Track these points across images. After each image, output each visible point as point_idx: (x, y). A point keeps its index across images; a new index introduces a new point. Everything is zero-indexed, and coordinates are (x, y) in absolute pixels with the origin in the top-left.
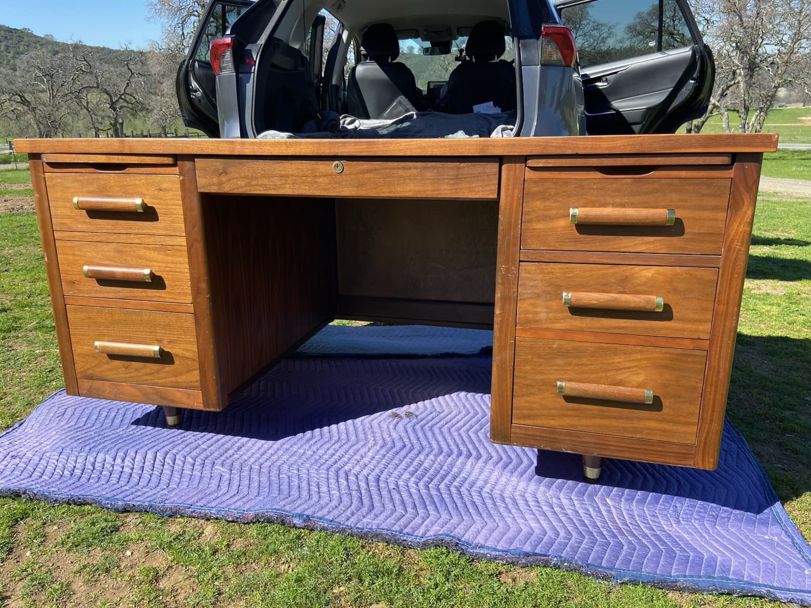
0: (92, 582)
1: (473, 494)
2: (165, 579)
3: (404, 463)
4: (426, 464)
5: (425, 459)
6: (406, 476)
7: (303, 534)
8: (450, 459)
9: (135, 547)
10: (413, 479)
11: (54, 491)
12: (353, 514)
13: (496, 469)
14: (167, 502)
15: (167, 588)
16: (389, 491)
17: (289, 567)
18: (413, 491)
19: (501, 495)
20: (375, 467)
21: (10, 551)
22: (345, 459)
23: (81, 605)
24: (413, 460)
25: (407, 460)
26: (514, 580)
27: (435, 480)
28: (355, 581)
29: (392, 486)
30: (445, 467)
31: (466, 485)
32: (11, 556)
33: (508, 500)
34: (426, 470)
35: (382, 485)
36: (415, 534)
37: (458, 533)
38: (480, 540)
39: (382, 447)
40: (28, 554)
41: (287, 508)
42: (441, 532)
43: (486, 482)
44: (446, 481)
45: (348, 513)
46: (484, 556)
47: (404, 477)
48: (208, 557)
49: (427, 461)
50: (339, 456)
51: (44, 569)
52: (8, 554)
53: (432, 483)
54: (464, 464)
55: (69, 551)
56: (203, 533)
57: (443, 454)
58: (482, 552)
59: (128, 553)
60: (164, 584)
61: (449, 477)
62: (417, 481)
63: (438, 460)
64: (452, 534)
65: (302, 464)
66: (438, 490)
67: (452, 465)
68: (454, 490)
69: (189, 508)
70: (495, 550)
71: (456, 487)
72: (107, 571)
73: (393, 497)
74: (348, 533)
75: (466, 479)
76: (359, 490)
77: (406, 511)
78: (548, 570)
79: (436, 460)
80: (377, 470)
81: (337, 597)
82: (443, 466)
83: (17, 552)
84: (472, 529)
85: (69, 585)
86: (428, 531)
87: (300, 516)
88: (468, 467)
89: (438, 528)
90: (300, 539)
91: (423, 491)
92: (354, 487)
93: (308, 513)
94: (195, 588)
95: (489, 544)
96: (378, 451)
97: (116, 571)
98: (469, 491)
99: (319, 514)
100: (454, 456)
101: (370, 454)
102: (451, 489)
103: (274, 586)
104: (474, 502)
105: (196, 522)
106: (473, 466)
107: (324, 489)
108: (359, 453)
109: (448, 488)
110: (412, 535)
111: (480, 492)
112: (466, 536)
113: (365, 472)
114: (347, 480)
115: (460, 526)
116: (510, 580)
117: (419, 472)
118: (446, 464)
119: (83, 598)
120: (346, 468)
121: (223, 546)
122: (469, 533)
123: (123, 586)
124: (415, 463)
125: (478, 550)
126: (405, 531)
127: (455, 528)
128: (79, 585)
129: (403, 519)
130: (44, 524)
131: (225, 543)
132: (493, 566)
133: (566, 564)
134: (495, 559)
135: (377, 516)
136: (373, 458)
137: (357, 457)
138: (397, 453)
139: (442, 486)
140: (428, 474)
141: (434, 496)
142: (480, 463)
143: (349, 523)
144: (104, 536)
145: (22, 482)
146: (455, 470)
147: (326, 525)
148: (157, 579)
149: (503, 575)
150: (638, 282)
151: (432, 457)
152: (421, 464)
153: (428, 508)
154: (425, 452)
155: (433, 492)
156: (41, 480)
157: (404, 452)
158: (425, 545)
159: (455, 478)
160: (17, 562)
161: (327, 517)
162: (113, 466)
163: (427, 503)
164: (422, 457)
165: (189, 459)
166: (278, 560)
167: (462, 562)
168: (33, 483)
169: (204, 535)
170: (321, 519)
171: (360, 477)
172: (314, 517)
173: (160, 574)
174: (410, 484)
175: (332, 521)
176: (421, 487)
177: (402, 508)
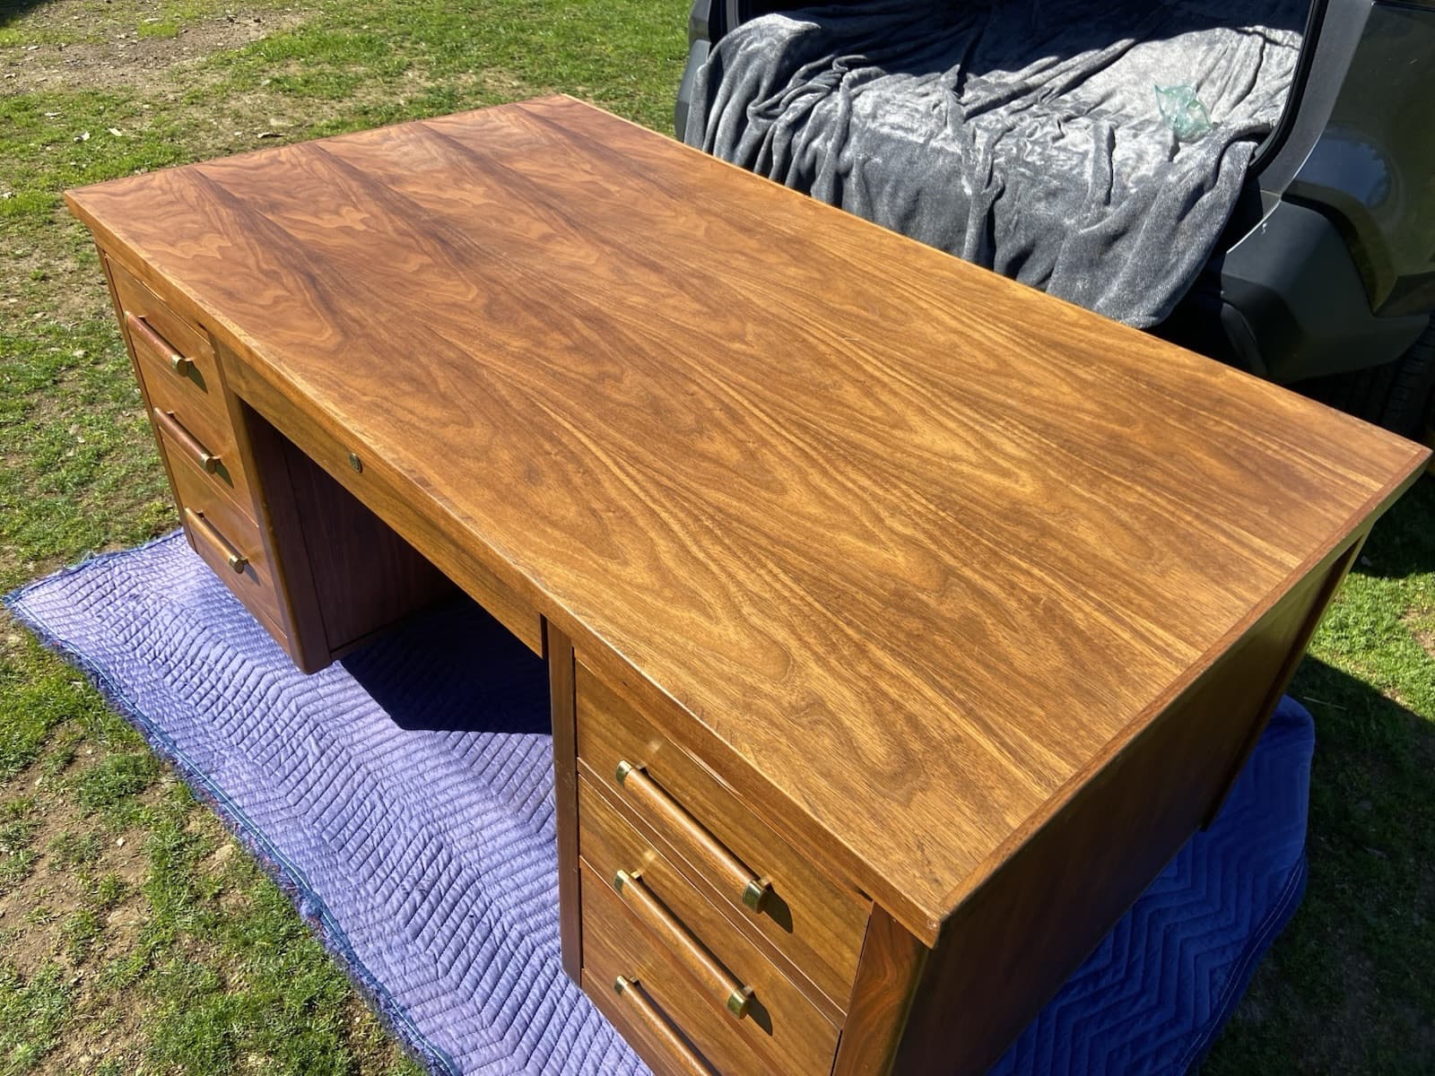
0: (57, 869)
2: (121, 910)
6: (510, 899)
9: (133, 833)
10: (513, 912)
11: (126, 686)
14: (213, 775)
15: (110, 928)
16: (464, 917)
18: (496, 934)
20: (486, 856)
21: (26, 767)
22: (459, 818)
23: (22, 900)
27: (540, 933)
29: (476, 909)
32: (21, 776)
34: (543, 907)
36: (419, 1025)
37: (470, 1062)
40: (38, 781)
41: (313, 877)
42: (447, 1047)
47: (506, 900)
50: (456, 809)
51: (33, 818)
52: (20, 772)
53: (532, 936)
55: (74, 800)
59: (120, 842)
60: (114, 918)
62: (517, 919)
64: (458, 1060)
65: (406, 793)
66: (529, 954)
72: (81, 860)
73: (459, 932)
74: (344, 969)
76: (427, 891)
77: (447, 972)
80: (484, 864)
83: (33, 771)
87: (317, 899)
89: (455, 1035)
91: (507, 944)
92: (426, 882)
93: (330, 901)
96: (506, 832)
97: (88, 864)
101: (493, 830)
110: (414, 1024)
113: (466, 858)
114: (432, 861)
115: (485, 1052)
119: (32, 889)
120: (449, 835)
121: (211, 894)
123: (78, 894)
127: (474, 1050)
128: (45, 863)
129: (428, 987)
130: (85, 738)
131: (218, 888)
136: (493, 838)
137: (476, 824)
141: (511, 964)
143: (359, 950)
144: (118, 796)
147: (331, 936)
148: (111, 905)
153: (482, 983)
156: (131, 656)
160: (22, 789)
161: (343, 922)
162: (210, 671)
163: (489, 974)
165: (293, 707)
170: (335, 921)
171: (453, 865)
172: (329, 913)
173: (121, 899)
174: (502, 919)
175: (342, 933)
176: (514, 934)
177: (446, 963)
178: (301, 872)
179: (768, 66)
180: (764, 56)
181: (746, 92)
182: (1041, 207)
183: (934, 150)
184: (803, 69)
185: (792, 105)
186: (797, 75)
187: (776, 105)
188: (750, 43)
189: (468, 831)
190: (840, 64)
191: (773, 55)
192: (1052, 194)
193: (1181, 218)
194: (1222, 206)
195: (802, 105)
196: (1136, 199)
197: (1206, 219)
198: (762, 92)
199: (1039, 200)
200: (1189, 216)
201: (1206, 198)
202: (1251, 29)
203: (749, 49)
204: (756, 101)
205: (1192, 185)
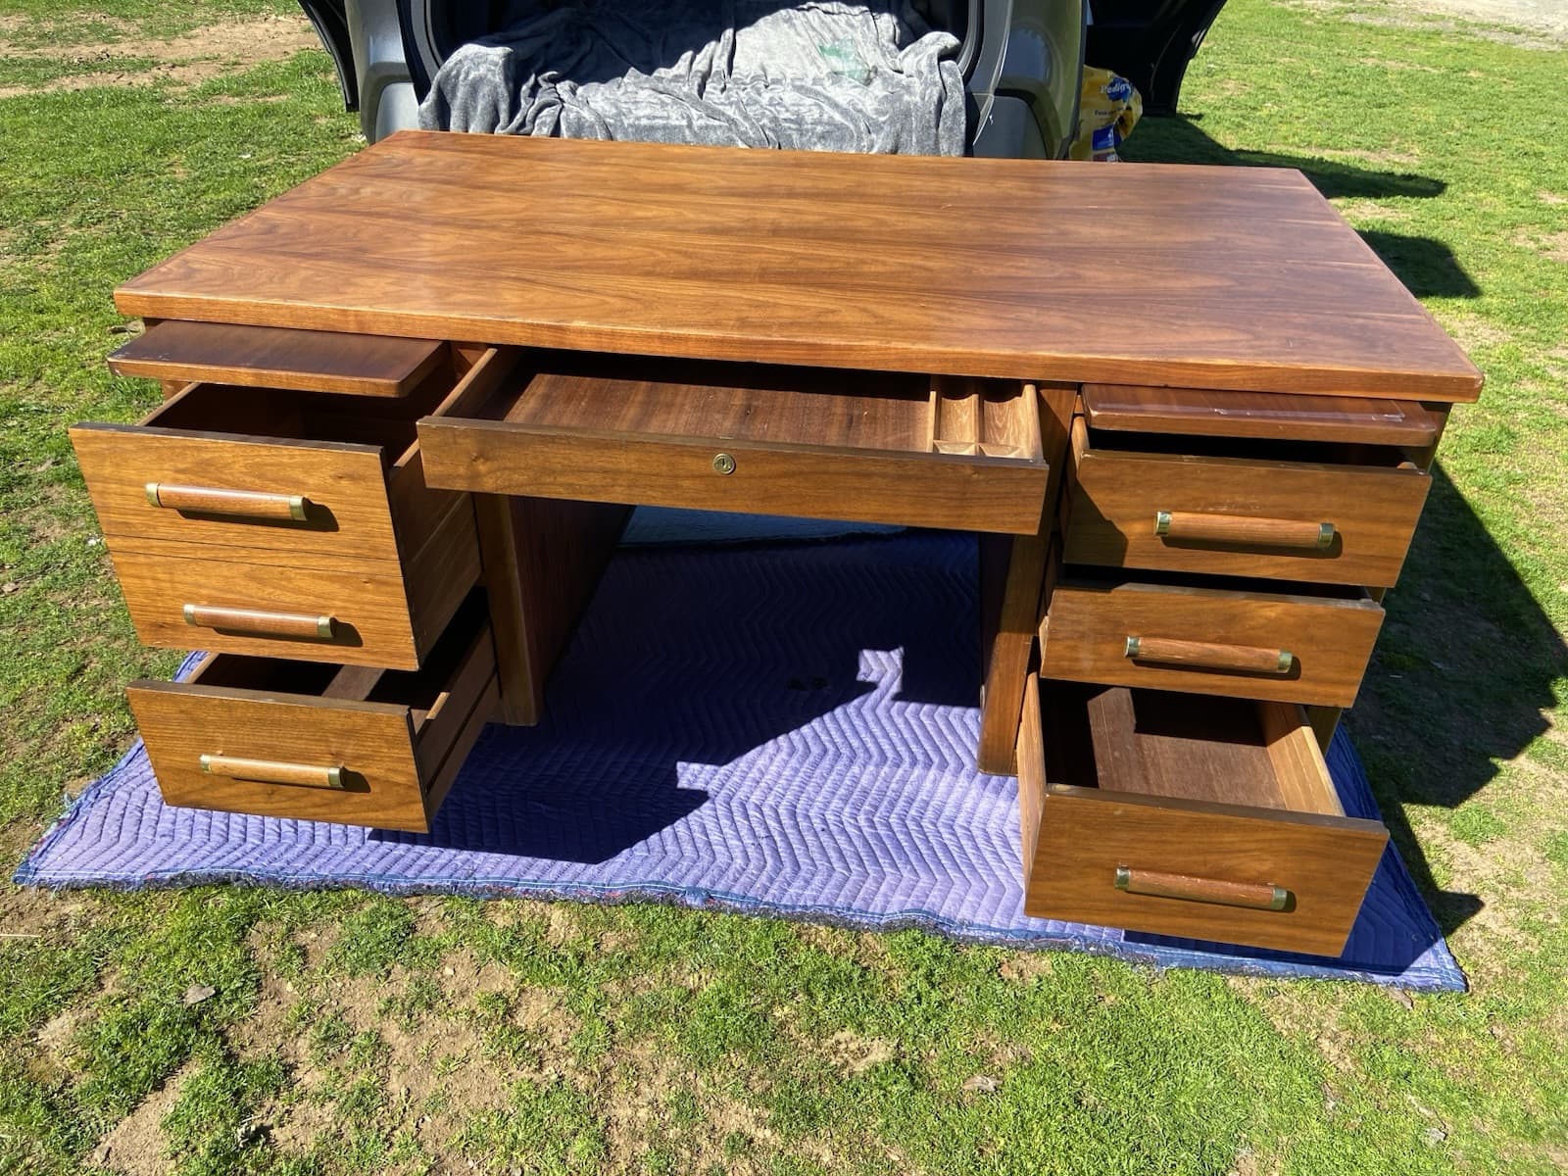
0: (413, 1027)
1: (942, 830)
2: (522, 1011)
3: (829, 781)
4: (864, 781)
5: (862, 773)
6: (836, 803)
7: (704, 921)
8: (900, 771)
9: (452, 959)
10: (847, 809)
11: (282, 868)
12: (772, 880)
13: (973, 786)
14: (477, 875)
15: (530, 1027)
16: (816, 835)
17: (700, 977)
18: (850, 830)
19: (984, 830)
20: (786, 790)
21: (259, 985)
23: (412, 1069)
24: (842, 776)
25: (834, 776)
26: (1021, 974)
27: (882, 809)
28: (801, 997)
29: (818, 825)
30: (893, 786)
31: (930, 814)
32: (264, 994)
33: (996, 841)
34: (866, 792)
35: (803, 825)
36: (870, 910)
37: (933, 904)
38: (964, 913)
39: (791, 755)
40: (289, 987)
41: (670, 878)
42: (908, 906)
43: (959, 808)
44: (897, 810)
45: (764, 878)
46: (975, 939)
47: (832, 806)
48: (575, 970)
49: (864, 776)
50: (726, 775)
51: (329, 1013)
52: (259, 992)
53: (878, 814)
54: (922, 778)
55: (353, 975)
56: (550, 925)
57: (889, 763)
58: (971, 933)
59: (448, 971)
60: (522, 1019)
61: (901, 803)
62: (855, 812)
63: (882, 774)
64: (925, 908)
66: (889, 826)
67: (904, 781)
68: (912, 826)
69: (516, 885)
70: (990, 929)
71: (914, 819)
72: (429, 1006)
73: (825, 844)
74: (773, 915)
75: (927, 803)
76: (770, 837)
77: (850, 870)
78: (1067, 956)
79: (878, 773)
80: (789, 796)
81: (783, 1025)
82: (890, 783)
83: (270, 985)
84: (951, 895)
85: (379, 1035)
86: (888, 902)
87: (694, 890)
88: (928, 785)
89: (902, 898)
90: (703, 929)
91: (867, 831)
92: (760, 832)
93: (704, 883)
94: (572, 1023)
95: (978, 920)
96: (786, 762)
97: (440, 1004)
98: (935, 825)
99: (719, 887)
100: (906, 765)
101: (773, 768)
102: (908, 822)
103: (688, 1013)
104: (946, 845)
105: (532, 906)
106: (935, 782)
107: (715, 838)
108: (756, 767)
109: (902, 820)
110: (866, 912)
111: (951, 827)
112: (945, 907)
113: (771, 801)
114: (747, 817)
115: (935, 893)
116: (1016, 976)
117: (854, 796)
118: (894, 780)
119: (410, 1055)
120: (741, 795)
121: (590, 949)
122: (948, 902)
123: (463, 1029)
124: (847, 782)
125: (965, 932)
126: (855, 905)
127: (927, 896)
128: (392, 1033)
129: (848, 886)
130: (291, 930)
131: (591, 942)
132: (989, 953)
133: (1092, 949)
134: (992, 943)
135: (808, 882)
136: (780, 775)
137: (754, 774)
138: (816, 765)
139: (893, 820)
140: (870, 799)
141: (885, 839)
142: (948, 776)
143: (768, 898)
144: (399, 944)
145: (218, 854)
146: (908, 788)
147: (738, 905)
148: (510, 1012)
149: (1005, 967)
150: (1252, 623)
151: (871, 768)
152: (856, 781)
153: (881, 861)
154: (860, 761)
155: (882, 831)
156: (249, 846)
157: (826, 763)
158: (890, 929)
159: (910, 801)
160: (279, 1003)
161: (735, 890)
163: (878, 853)
164: (855, 769)
166: (680, 967)
167: (947, 952)
168: (238, 853)
169: (551, 929)
170: (727, 894)
171: (766, 810)
172: (716, 892)
173: (512, 1003)
174: (844, 819)
175: (744, 897)
176: (862, 823)
177: (841, 864)
178: (657, 883)
179: (499, 90)
180: (489, 80)
181: (488, 118)
182: (819, 148)
183: (701, 128)
184: (524, 88)
185: (537, 122)
186: (522, 94)
187: (523, 125)
188: (467, 74)
189: (754, 784)
190: (545, 80)
191: (499, 79)
192: (822, 137)
193: (937, 126)
194: (960, 109)
195: (549, 120)
196: (892, 122)
197: (953, 122)
198: (503, 116)
199: (815, 144)
200: (941, 124)
201: (946, 106)
202: (805, 7)
203: (471, 77)
204: (501, 123)
205: (935, 98)
